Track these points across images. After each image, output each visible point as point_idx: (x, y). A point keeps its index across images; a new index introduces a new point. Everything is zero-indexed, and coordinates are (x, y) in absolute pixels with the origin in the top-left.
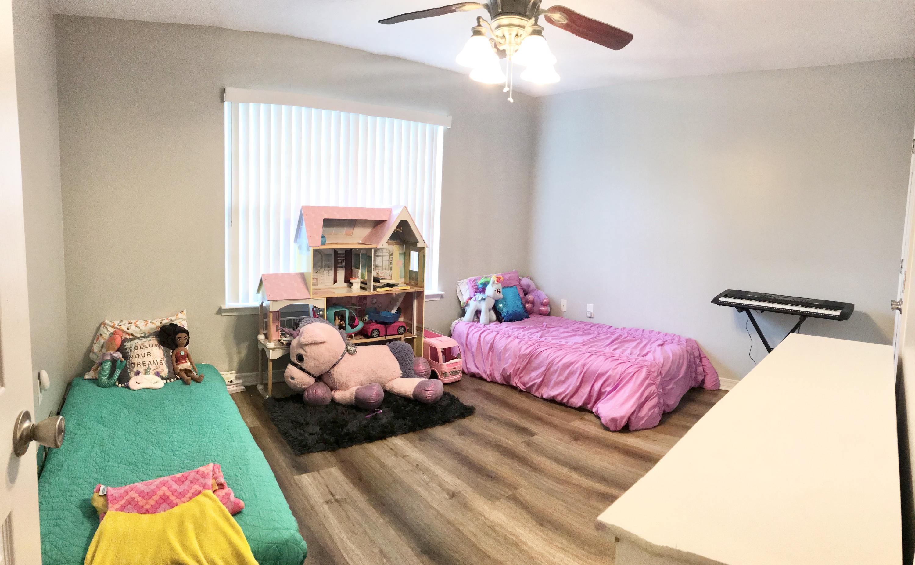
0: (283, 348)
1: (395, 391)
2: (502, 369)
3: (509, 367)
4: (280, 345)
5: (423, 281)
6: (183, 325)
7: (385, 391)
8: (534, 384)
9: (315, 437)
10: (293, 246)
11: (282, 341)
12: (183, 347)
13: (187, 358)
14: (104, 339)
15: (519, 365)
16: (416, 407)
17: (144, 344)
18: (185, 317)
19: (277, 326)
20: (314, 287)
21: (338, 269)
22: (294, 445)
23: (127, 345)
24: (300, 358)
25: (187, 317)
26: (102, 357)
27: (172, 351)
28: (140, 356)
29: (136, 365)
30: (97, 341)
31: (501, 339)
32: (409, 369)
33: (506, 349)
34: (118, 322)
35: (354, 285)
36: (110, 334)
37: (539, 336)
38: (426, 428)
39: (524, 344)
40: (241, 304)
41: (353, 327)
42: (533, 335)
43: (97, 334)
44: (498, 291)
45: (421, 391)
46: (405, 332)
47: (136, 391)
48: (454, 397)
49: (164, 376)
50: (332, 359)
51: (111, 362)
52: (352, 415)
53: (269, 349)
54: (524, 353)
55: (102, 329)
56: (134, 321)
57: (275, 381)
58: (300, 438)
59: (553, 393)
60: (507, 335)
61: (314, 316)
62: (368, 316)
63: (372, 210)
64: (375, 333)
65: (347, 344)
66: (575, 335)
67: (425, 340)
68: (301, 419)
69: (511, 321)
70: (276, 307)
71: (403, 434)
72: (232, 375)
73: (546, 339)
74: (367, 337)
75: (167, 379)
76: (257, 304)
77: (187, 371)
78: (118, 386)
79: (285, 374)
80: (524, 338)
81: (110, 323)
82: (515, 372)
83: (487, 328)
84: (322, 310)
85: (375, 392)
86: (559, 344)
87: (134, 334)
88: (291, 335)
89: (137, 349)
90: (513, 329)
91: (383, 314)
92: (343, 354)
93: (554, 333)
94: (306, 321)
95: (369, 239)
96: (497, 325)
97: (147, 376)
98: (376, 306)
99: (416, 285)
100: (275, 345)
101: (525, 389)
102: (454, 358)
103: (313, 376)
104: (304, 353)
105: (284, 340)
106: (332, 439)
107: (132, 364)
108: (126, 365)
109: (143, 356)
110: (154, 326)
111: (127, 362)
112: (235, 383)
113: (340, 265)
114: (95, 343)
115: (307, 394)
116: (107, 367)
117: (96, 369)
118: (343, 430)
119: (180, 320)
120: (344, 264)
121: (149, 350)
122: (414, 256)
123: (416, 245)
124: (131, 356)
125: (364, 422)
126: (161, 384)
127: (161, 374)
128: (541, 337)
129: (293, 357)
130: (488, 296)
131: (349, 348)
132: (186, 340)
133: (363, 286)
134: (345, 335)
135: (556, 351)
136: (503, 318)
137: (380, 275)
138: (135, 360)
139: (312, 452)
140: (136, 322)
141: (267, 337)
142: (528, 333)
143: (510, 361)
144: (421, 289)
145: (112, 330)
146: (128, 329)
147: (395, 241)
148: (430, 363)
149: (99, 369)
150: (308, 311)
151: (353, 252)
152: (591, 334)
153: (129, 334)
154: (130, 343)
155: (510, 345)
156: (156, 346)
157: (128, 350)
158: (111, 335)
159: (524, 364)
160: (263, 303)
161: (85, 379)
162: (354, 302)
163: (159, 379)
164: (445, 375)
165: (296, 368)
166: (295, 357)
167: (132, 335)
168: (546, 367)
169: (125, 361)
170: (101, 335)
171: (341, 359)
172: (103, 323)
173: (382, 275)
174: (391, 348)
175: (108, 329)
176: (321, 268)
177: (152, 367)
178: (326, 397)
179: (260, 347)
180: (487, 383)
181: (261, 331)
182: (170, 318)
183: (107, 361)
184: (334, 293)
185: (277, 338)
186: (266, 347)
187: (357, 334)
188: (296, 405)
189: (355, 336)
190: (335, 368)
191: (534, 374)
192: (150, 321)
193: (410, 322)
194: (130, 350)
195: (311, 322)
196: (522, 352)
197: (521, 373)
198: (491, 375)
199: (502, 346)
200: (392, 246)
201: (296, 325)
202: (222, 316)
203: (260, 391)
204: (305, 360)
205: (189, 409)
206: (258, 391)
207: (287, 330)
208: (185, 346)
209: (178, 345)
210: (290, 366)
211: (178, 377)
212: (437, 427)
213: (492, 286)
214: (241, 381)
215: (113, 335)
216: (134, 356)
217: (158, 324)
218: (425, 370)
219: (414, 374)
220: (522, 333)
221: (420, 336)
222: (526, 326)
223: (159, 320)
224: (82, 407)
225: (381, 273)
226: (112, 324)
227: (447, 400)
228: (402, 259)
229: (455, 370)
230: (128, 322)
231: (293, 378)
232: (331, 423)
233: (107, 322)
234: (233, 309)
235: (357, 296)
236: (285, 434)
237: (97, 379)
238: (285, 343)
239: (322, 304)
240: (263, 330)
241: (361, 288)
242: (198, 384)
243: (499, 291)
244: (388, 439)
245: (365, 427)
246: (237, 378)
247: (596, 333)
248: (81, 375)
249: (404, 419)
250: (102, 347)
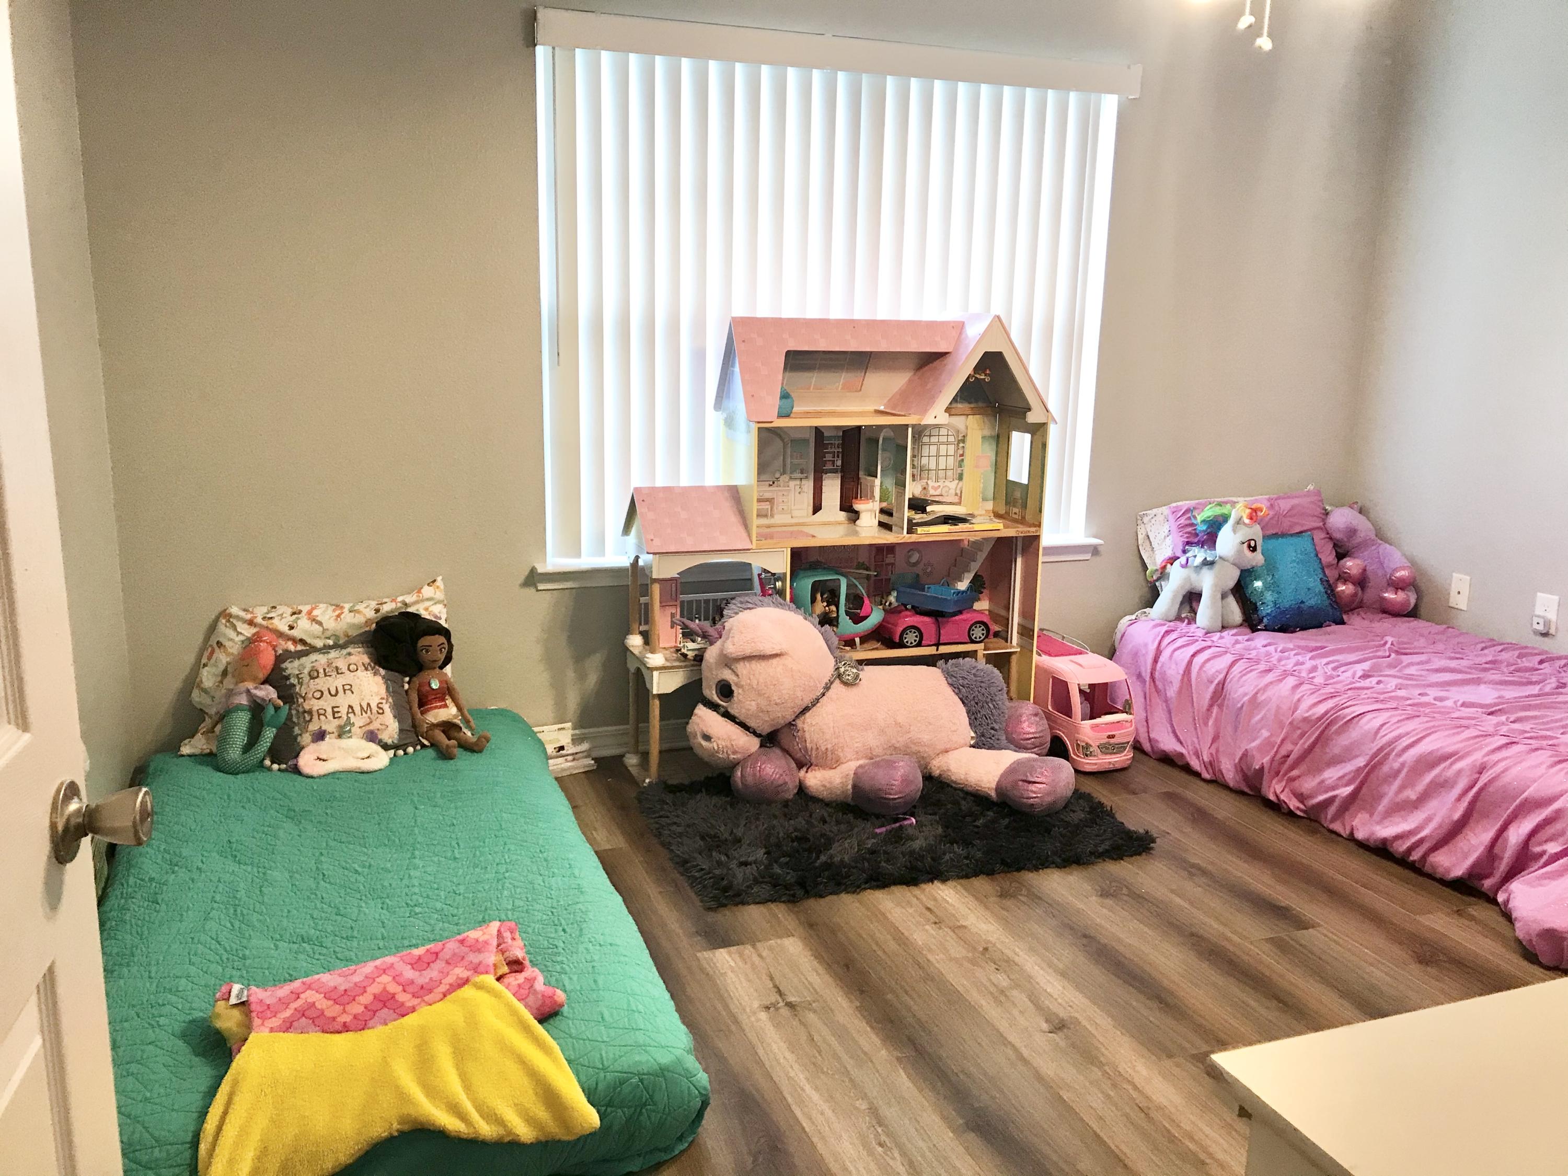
0: (685, 667)
1: (953, 778)
2: (1239, 754)
3: (1259, 748)
4: (678, 660)
5: (1040, 511)
6: (436, 617)
7: (928, 778)
8: (1331, 800)
9: (751, 870)
10: (714, 419)
11: (684, 651)
12: (437, 670)
13: (447, 697)
14: (228, 654)
15: (1288, 747)
16: (1002, 821)
17: (334, 665)
18: (440, 595)
19: (673, 615)
20: (764, 521)
21: (824, 476)
22: (704, 887)
23: (291, 667)
24: (726, 690)
25: (446, 595)
26: (224, 700)
27: (407, 679)
28: (326, 693)
29: (315, 717)
30: (209, 658)
31: (1244, 675)
32: (992, 729)
33: (1254, 703)
34: (265, 609)
35: (862, 516)
36: (243, 642)
37: (1359, 673)
38: (1019, 870)
39: (1309, 692)
40: (587, 561)
41: (857, 619)
42: (1343, 669)
43: (210, 643)
44: (1249, 546)
45: (1016, 782)
46: (987, 637)
47: (317, 780)
48: (1101, 804)
49: (390, 742)
50: (799, 694)
51: (249, 711)
52: (843, 827)
53: (652, 669)
54: (1307, 715)
55: (222, 626)
56: (305, 609)
57: (666, 746)
58: (717, 872)
59: (1385, 831)
60: (1262, 667)
61: (762, 591)
62: (895, 594)
63: (913, 326)
64: (911, 637)
65: (838, 660)
66: (1478, 682)
67: (1037, 659)
68: (724, 832)
69: (1283, 629)
70: (670, 569)
71: (962, 878)
72: (562, 732)
73: (1379, 682)
74: (891, 644)
75: (396, 747)
76: (624, 562)
77: (448, 728)
78: (269, 769)
79: (690, 728)
80: (1311, 675)
81: (242, 614)
82: (1275, 764)
83: (1213, 641)
84: (782, 578)
85: (900, 773)
86: (1416, 701)
87: (309, 641)
88: (705, 636)
89: (318, 677)
90: (1282, 651)
91: (934, 591)
92: (826, 684)
93: (1412, 670)
94: (741, 603)
95: (904, 400)
96: (1240, 638)
97: (345, 743)
98: (918, 570)
99: (1022, 521)
100: (666, 659)
101: (1301, 810)
102: (1112, 711)
103: (755, 733)
104: (735, 678)
105: (690, 647)
106: (791, 877)
107: (306, 715)
108: (289, 717)
109: (333, 692)
110: (359, 619)
111: (290, 709)
112: (569, 752)
113: (829, 466)
114: (205, 665)
115: (739, 774)
116: (241, 722)
117: (212, 730)
118: (818, 858)
119: (427, 604)
120: (839, 463)
121: (348, 678)
122: (1020, 442)
123: (1025, 418)
124: (301, 696)
125: (870, 843)
126: (382, 759)
127: (380, 737)
128: (1365, 676)
129: (710, 688)
130: (1220, 558)
131: (842, 670)
132: (445, 652)
133: (885, 519)
134: (835, 641)
135: (1403, 720)
136: (1261, 621)
137: (932, 492)
138: (315, 705)
139: (743, 903)
140: (313, 609)
141: (646, 637)
142: (1327, 664)
143: (1265, 733)
144: (1032, 531)
145: (248, 631)
146: (291, 628)
147: (972, 406)
148: (1048, 716)
149: (218, 729)
150: (751, 580)
151: (862, 432)
152: (1531, 683)
153: (295, 641)
154: (296, 663)
155: (1269, 693)
156: (366, 669)
157: (293, 681)
158: (246, 643)
159: (1306, 746)
160: (637, 558)
161: (183, 756)
162: (863, 558)
163: (374, 748)
164: (1086, 750)
165: (715, 713)
166: (714, 687)
167: (302, 642)
168: (1368, 757)
169: (287, 707)
170: (219, 644)
171: (823, 695)
172: (225, 614)
173: (938, 493)
174: (948, 675)
175: (239, 630)
176: (784, 473)
177: (358, 720)
178: (786, 783)
179: (632, 666)
180: (1202, 784)
181: (635, 626)
182: (400, 599)
183: (239, 708)
184: (813, 536)
185: (673, 644)
186: (645, 665)
187: (866, 638)
188: (715, 800)
189: (862, 643)
190: (808, 715)
191: (1331, 774)
192: (347, 606)
193: (1003, 613)
194: (299, 679)
195: (750, 606)
196: (1301, 712)
197: (1292, 768)
198: (1211, 763)
199: (1246, 694)
200: (963, 418)
201: (717, 613)
202: (538, 590)
203: (630, 769)
204: (735, 694)
205: (453, 812)
206: (626, 768)
207: (695, 625)
208: (442, 667)
209: (422, 666)
210: (701, 711)
211: (426, 742)
212: (1048, 871)
213: (1234, 531)
214: (585, 746)
215: (251, 643)
216: (310, 695)
217: (370, 614)
218: (1033, 733)
219: (1003, 740)
220: (1309, 664)
221: (1026, 650)
222: (1325, 645)
223: (373, 604)
224: (176, 823)
225: (935, 489)
226: (249, 616)
227: (1083, 811)
228: (989, 452)
229: (1112, 741)
230: (290, 611)
231: (707, 738)
232: (793, 841)
233: (235, 610)
234: (565, 573)
235: (871, 545)
236: (683, 864)
237: (215, 755)
238: (691, 655)
239: (781, 564)
240: (640, 624)
241: (881, 524)
242: (475, 756)
243: (1253, 544)
244: (923, 886)
245: (873, 852)
246: (576, 740)
247: (1552, 683)
248: (171, 746)
249: (967, 843)
250: (225, 673)
